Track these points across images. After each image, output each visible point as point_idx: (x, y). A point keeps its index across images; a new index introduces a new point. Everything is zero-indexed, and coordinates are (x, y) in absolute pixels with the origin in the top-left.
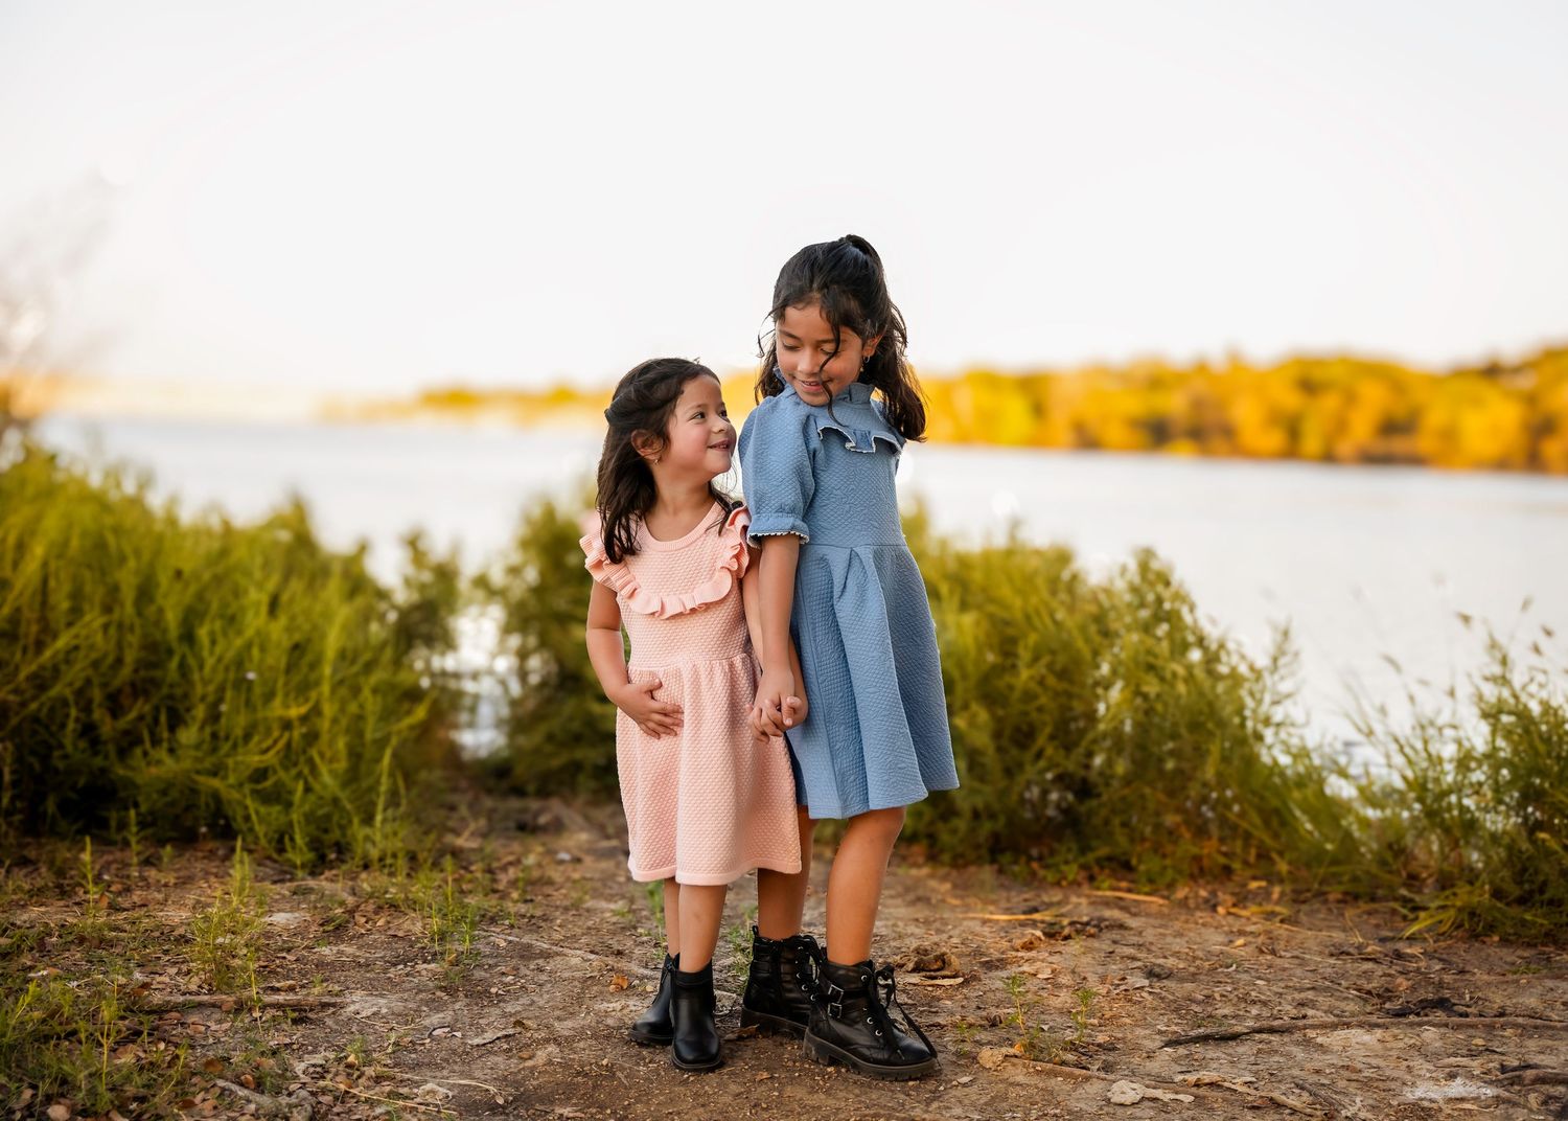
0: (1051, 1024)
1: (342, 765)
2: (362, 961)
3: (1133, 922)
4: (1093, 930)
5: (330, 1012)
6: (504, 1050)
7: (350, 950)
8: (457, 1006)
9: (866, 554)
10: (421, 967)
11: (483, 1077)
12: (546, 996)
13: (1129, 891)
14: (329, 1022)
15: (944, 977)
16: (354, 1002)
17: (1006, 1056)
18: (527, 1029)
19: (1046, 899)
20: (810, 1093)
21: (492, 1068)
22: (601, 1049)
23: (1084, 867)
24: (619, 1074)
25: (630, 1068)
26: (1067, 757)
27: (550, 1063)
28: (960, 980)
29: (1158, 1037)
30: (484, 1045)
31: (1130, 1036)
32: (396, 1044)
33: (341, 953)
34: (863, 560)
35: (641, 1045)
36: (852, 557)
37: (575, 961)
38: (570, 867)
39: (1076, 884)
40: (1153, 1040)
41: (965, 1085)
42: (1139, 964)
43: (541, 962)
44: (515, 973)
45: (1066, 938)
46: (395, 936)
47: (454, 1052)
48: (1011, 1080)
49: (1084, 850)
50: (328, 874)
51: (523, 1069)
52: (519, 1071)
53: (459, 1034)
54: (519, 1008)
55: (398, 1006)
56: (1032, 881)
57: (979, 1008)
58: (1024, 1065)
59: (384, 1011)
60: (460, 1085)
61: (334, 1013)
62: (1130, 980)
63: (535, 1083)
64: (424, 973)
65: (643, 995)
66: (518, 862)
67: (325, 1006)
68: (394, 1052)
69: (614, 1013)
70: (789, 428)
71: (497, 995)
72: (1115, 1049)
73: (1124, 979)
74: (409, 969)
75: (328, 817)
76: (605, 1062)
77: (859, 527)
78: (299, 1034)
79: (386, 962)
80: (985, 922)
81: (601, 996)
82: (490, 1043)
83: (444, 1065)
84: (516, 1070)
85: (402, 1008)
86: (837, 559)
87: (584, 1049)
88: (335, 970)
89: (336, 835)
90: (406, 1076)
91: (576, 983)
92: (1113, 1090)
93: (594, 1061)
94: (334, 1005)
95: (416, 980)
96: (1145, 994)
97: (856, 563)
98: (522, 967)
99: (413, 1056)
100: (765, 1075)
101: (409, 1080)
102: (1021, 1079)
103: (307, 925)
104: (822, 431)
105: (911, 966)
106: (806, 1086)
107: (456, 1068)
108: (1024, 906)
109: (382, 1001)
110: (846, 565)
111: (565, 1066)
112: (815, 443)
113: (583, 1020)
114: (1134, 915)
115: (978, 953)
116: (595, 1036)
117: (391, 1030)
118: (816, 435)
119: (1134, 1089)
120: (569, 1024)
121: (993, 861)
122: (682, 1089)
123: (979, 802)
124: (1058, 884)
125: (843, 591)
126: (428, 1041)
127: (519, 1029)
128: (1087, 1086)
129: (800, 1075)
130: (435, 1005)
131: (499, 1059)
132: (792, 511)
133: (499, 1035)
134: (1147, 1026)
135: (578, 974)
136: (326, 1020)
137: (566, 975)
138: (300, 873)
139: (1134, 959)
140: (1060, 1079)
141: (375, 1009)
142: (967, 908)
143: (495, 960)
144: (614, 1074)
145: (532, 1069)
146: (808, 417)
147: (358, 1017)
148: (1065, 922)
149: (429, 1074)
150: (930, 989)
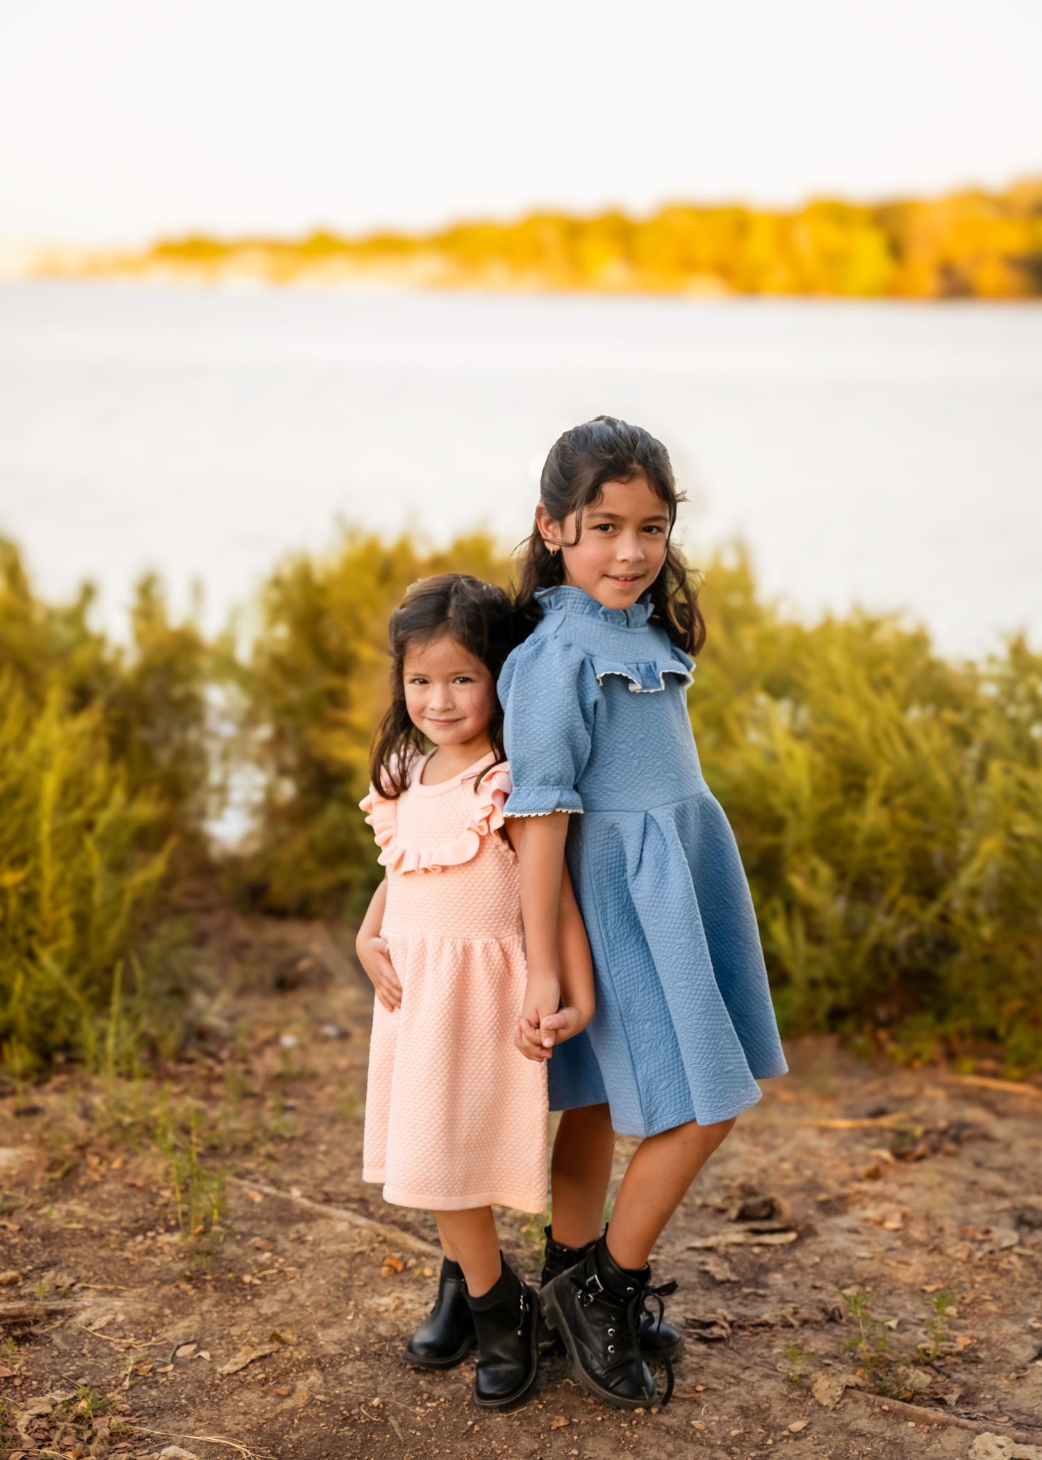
0: (902, 1315)
1: (67, 942)
2: (95, 1228)
3: (1000, 1129)
4: (950, 1147)
5: (57, 1324)
6: (259, 1381)
7: (80, 1209)
8: (205, 1306)
9: (665, 818)
10: (165, 1238)
11: (235, 1429)
12: (308, 1286)
13: (995, 1075)
14: (57, 1339)
15: (772, 1232)
16: (85, 1308)
17: (847, 1387)
18: (283, 1342)
19: (896, 1091)
20: (614, 1451)
21: (245, 1413)
22: (371, 1378)
23: (945, 1040)
24: (392, 1421)
25: (405, 1409)
26: (923, 907)
27: (311, 1403)
28: (792, 1236)
29: (1028, 1338)
30: (236, 1373)
31: (995, 1336)
32: (134, 1374)
33: (70, 1215)
34: (661, 826)
35: (417, 1370)
36: (647, 822)
37: (342, 1227)
38: (335, 1046)
39: (932, 1064)
40: (1024, 1345)
41: (797, 1436)
42: (1006, 1204)
43: (301, 1227)
44: (271, 1247)
45: (920, 1158)
46: (132, 1186)
47: (201, 1385)
48: (853, 1427)
49: (941, 1016)
50: (57, 1080)
51: (281, 1413)
52: (276, 1417)
53: (205, 1354)
54: (276, 1308)
55: (137, 1308)
56: (876, 1061)
57: (815, 1287)
58: (869, 1404)
59: (121, 1318)
60: (208, 1443)
61: (62, 1326)
62: (997, 1233)
63: (294, 1437)
64: (167, 1249)
65: (421, 1282)
66: (274, 1041)
67: (52, 1314)
68: (131, 1387)
69: (386, 1315)
70: (557, 680)
71: (252, 1285)
72: (977, 1361)
73: (987, 1232)
74: (149, 1242)
75: (54, 1011)
76: (376, 1402)
77: (652, 784)
78: (21, 1362)
79: (124, 1229)
80: (823, 1131)
81: (372, 1285)
82: (243, 1369)
83: (190, 1408)
84: (272, 1415)
85: (141, 1313)
86: (630, 827)
87: (351, 1378)
88: (65, 1246)
89: (61, 1032)
90: (146, 1430)
91: (343, 1262)
92: (976, 1447)
93: (362, 1398)
94: (62, 1312)
95: (157, 1261)
96: (1014, 1259)
97: (652, 829)
98: (280, 1237)
99: (154, 1393)
100: (562, 1422)
101: (148, 1436)
102: (864, 1424)
103: (31, 1167)
104: (603, 678)
105: (734, 1213)
106: (610, 1438)
107: (204, 1413)
108: (870, 1104)
109: (118, 1303)
110: (640, 834)
111: (330, 1407)
112: (594, 694)
113: (351, 1326)
114: (1001, 1115)
115: (812, 1186)
116: (363, 1356)
117: (128, 1348)
118: (595, 683)
119: (1001, 1447)
120: (334, 1333)
121: (833, 1030)
122: (465, 1445)
123: (818, 973)
124: (908, 1065)
125: (639, 866)
126: (171, 1367)
127: (276, 1346)
128: (943, 1437)
129: (603, 1420)
130: (180, 1305)
131: (251, 1396)
132: (559, 782)
133: (254, 1356)
134: (1018, 1317)
135: (345, 1248)
136: (54, 1336)
137: (332, 1248)
138: (20, 1085)
139: (1001, 1194)
140: (911, 1424)
141: (109, 1317)
142: (802, 1107)
143: (249, 1224)
144: (387, 1421)
145: (293, 1411)
146: (583, 663)
147: (90, 1329)
148: (918, 1131)
149: (174, 1425)
150: (756, 1250)
